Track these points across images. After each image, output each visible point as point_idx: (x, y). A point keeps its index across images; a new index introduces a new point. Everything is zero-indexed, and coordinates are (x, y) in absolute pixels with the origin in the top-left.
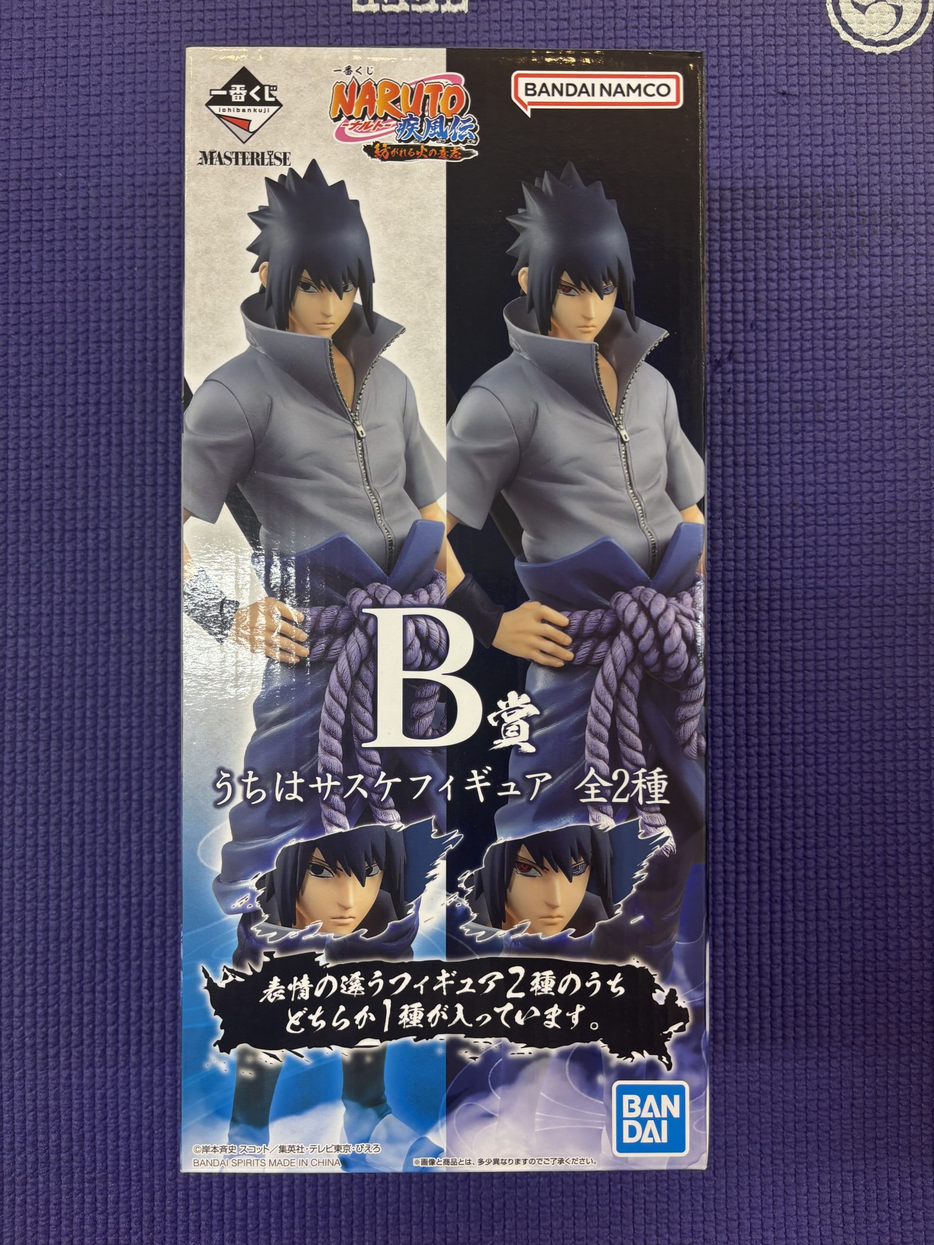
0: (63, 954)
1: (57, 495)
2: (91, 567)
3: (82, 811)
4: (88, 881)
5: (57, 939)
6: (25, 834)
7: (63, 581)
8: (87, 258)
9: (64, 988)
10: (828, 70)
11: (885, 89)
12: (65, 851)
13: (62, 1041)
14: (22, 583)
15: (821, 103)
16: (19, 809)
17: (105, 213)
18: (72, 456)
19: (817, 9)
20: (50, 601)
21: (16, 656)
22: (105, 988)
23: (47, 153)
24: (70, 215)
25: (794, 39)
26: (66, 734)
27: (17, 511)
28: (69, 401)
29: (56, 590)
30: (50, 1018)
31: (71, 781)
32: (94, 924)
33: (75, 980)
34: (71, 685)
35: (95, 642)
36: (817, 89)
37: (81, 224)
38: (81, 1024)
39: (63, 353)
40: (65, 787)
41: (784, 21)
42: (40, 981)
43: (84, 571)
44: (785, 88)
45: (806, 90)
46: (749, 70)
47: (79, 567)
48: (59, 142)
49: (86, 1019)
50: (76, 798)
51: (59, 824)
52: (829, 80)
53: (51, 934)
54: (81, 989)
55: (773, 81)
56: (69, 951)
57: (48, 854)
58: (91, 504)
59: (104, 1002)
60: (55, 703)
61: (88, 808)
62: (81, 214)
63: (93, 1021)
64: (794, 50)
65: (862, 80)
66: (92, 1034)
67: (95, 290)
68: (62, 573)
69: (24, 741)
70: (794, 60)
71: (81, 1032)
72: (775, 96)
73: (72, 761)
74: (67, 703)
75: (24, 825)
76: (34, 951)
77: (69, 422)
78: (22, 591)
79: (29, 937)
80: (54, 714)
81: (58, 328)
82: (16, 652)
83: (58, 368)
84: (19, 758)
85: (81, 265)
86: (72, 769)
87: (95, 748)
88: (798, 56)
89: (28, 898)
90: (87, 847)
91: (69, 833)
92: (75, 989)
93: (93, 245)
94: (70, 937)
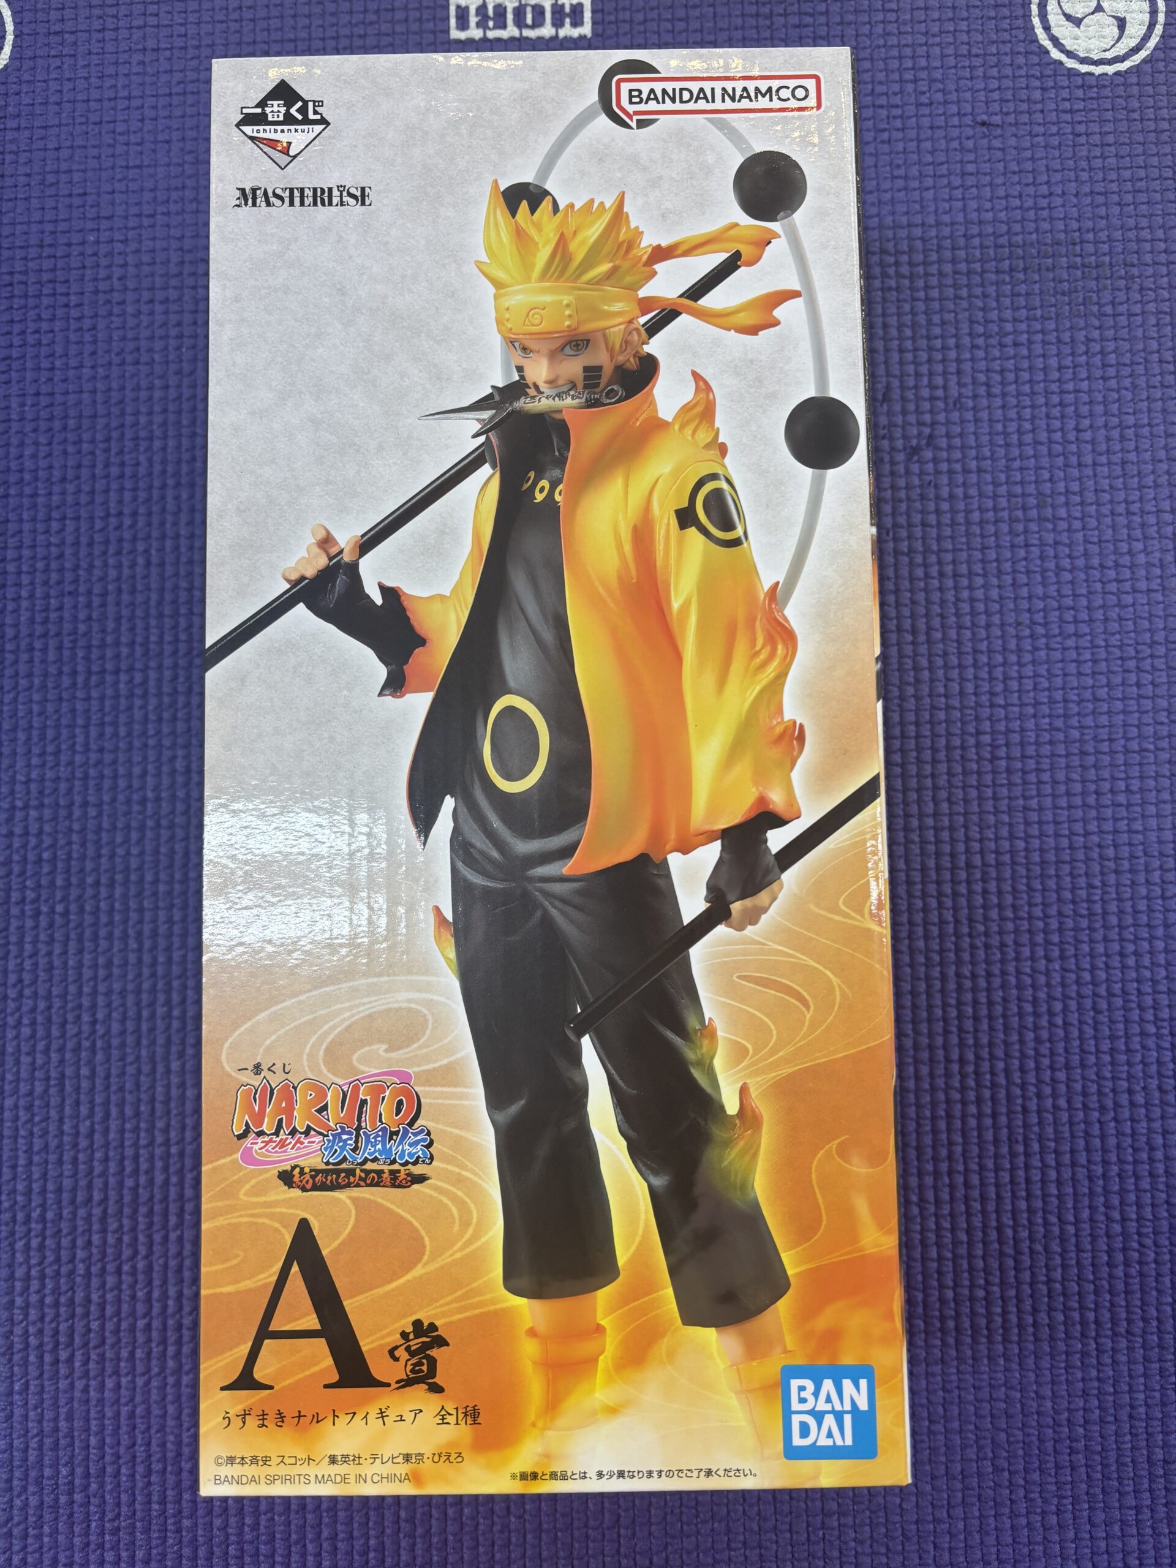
0: (80, 1223)
1: (82, 628)
2: (123, 718)
3: (108, 1032)
4: (114, 1125)
5: (73, 1202)
6: (33, 1063)
7: (87, 736)
8: (124, 338)
9: (81, 1268)
10: (1037, 95)
11: (1109, 115)
12: (85, 1084)
13: (78, 1340)
14: (35, 739)
15: (1030, 134)
16: (26, 1031)
17: (146, 283)
18: (101, 579)
19: (1020, 22)
20: (71, 763)
21: (26, 833)
22: (134, 1268)
23: (76, 213)
24: (102, 286)
25: (994, 59)
26: (88, 933)
27: (31, 649)
28: (99, 512)
29: (78, 748)
30: (62, 1310)
31: (94, 993)
32: (121, 1184)
33: (95, 1258)
34: (96, 869)
35: (127, 813)
36: (1025, 118)
37: (116, 297)
38: (102, 1317)
39: (92, 453)
40: (86, 1002)
41: (980, 38)
42: (50, 1258)
43: (115, 724)
44: (985, 117)
45: (1011, 119)
46: (939, 96)
47: (107, 719)
48: (90, 200)
49: (109, 1310)
50: (100, 1016)
51: (77, 1049)
52: (1039, 106)
53: (66, 1196)
54: (103, 1270)
55: (969, 109)
56: (88, 1219)
57: (62, 1090)
58: (124, 640)
59: (133, 1286)
60: (74, 893)
61: (116, 1027)
62: (117, 284)
63: (118, 1313)
64: (994, 72)
65: (1080, 105)
66: (117, 1331)
67: (133, 376)
68: (86, 726)
69: (35, 941)
70: (994, 84)
71: (103, 1327)
72: (973, 127)
73: (95, 967)
74: (90, 892)
75: (32, 1052)
76: (43, 1219)
77: (98, 538)
78: (36, 750)
79: (36, 1200)
80: (73, 907)
81: (86, 423)
82: (26, 828)
83: (85, 472)
84: (27, 965)
85: (115, 346)
86: (95, 978)
87: (124, 950)
88: (999, 79)
89: (36, 1148)
90: (113, 1080)
91: (90, 1063)
92: (94, 1269)
93: (131, 322)
94: (90, 1199)
